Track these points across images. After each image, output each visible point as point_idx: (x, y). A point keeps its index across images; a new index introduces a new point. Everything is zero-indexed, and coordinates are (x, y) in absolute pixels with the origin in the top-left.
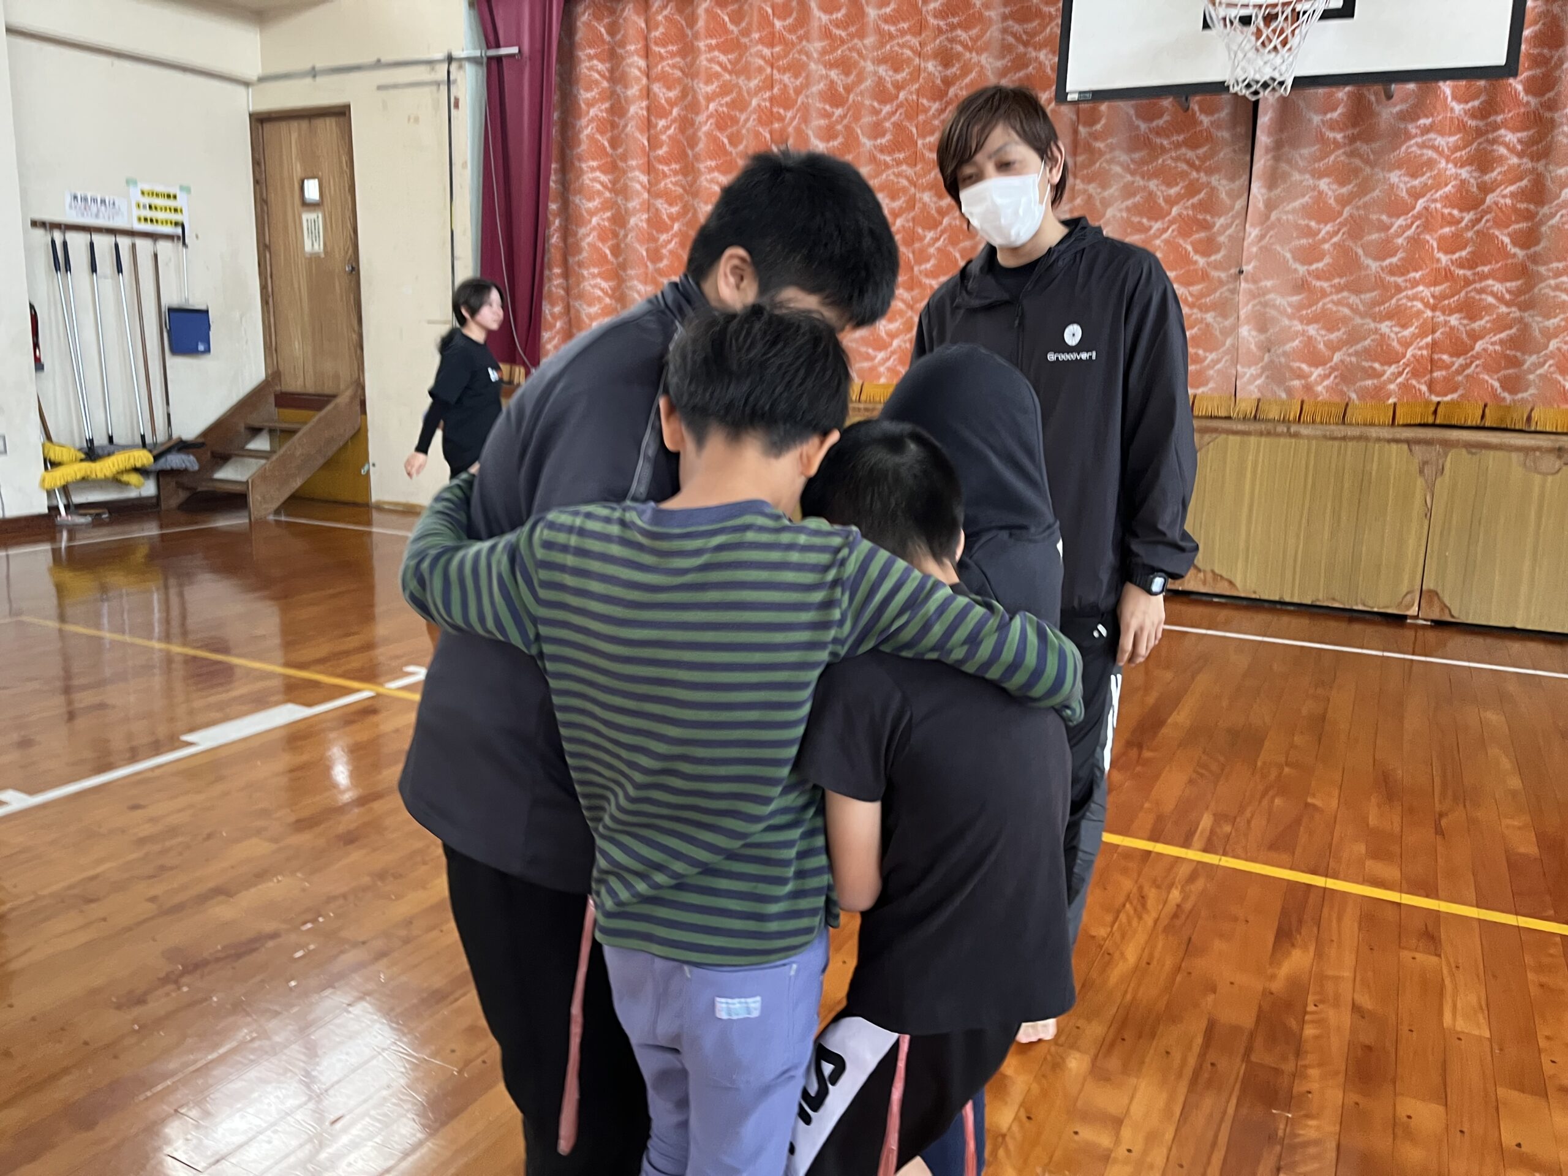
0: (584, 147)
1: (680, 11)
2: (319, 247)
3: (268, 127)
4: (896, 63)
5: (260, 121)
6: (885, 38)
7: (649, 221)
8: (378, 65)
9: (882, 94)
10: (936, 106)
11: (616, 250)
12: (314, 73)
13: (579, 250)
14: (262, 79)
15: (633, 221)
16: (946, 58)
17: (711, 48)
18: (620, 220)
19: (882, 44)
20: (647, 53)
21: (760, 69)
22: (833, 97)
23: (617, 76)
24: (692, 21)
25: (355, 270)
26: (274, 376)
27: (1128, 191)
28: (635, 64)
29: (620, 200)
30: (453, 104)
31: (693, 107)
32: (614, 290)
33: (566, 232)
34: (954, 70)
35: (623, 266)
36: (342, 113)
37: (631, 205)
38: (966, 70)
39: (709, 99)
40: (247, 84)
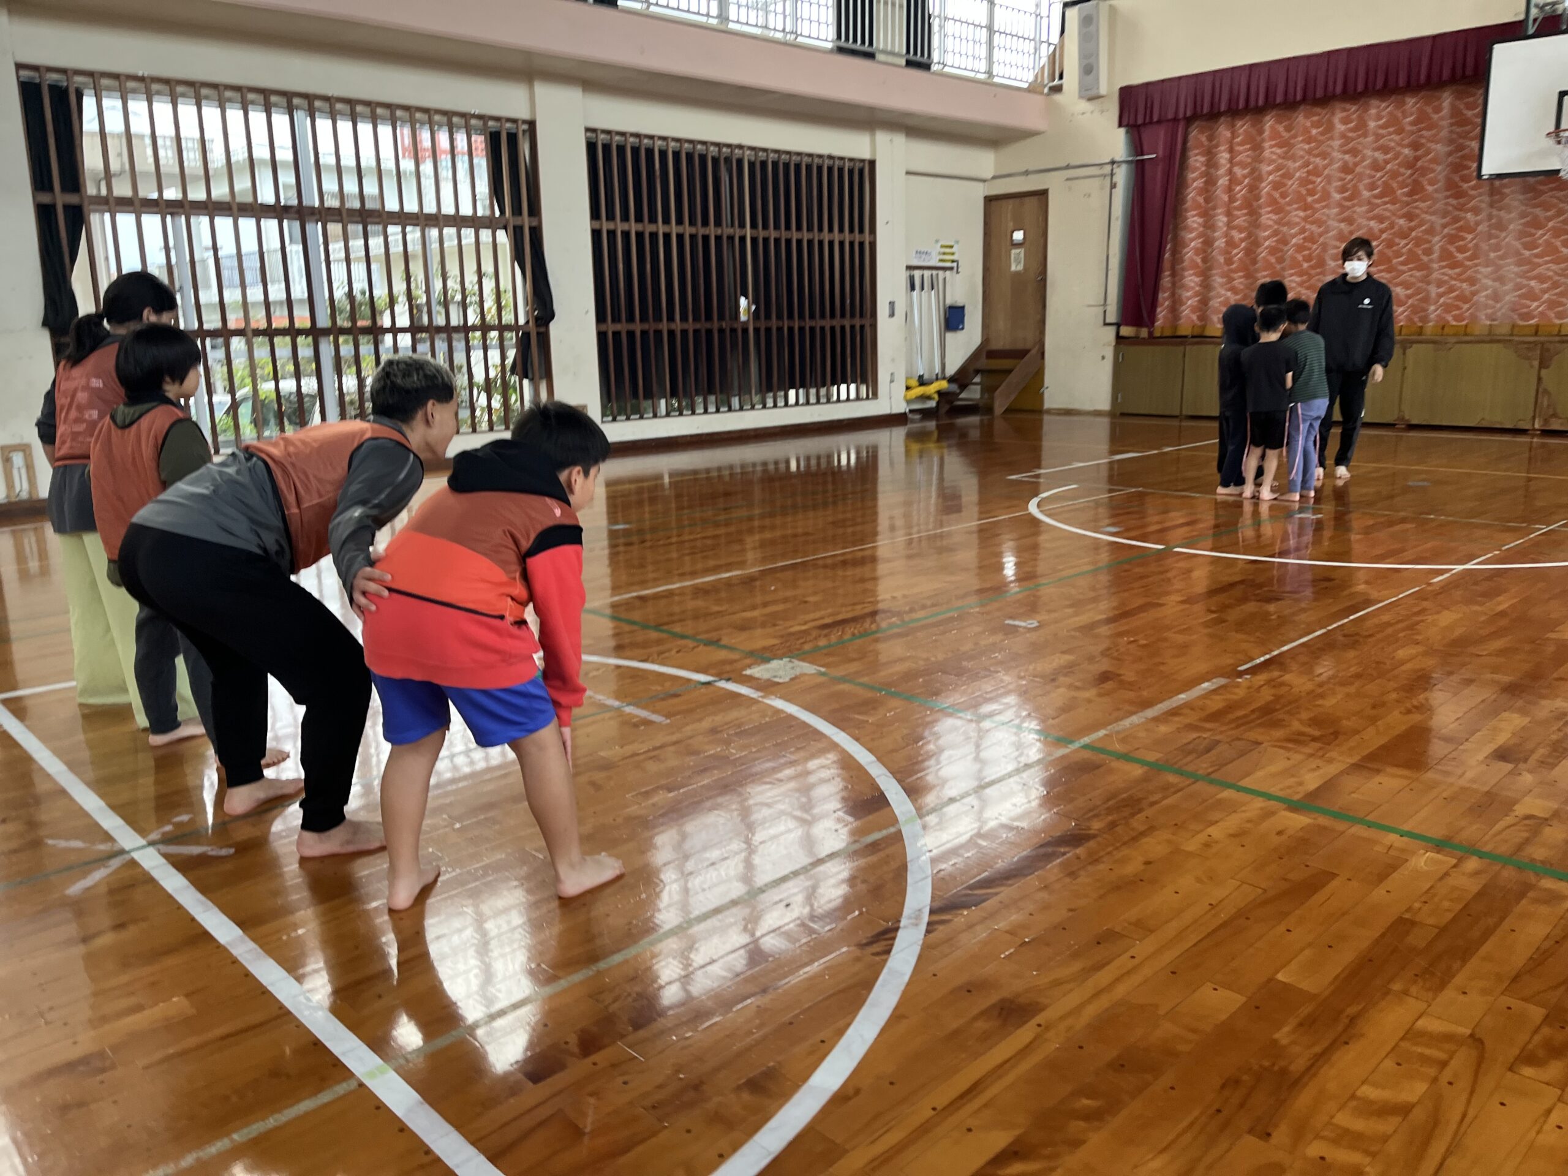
0: (1189, 204)
1: (1253, 126)
2: (1020, 267)
3: (994, 203)
4: (1385, 150)
5: (989, 200)
6: (1379, 137)
7: (1226, 242)
8: (1068, 167)
9: (1376, 166)
10: (1409, 172)
11: (1205, 260)
12: (1027, 173)
13: (1183, 262)
14: (994, 178)
15: (1217, 244)
16: (1415, 146)
17: (1272, 147)
18: (1208, 243)
19: (1376, 141)
20: (1231, 150)
21: (1302, 157)
22: (1346, 169)
23: (1211, 164)
24: (1261, 132)
25: (1044, 281)
26: (985, 341)
27: (1523, 215)
28: (1224, 157)
29: (1209, 231)
30: (1113, 186)
31: (1260, 179)
32: (1202, 281)
33: (1175, 252)
34: (1419, 153)
35: (1210, 269)
36: (1043, 194)
37: (1217, 234)
38: (1428, 153)
39: (1270, 173)
40: (984, 181)
